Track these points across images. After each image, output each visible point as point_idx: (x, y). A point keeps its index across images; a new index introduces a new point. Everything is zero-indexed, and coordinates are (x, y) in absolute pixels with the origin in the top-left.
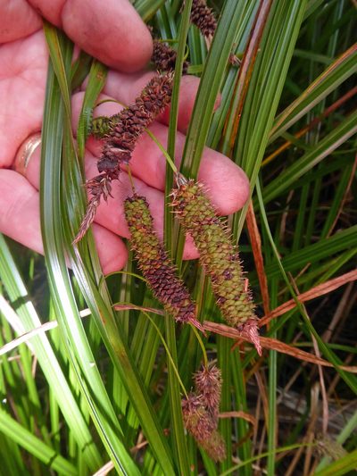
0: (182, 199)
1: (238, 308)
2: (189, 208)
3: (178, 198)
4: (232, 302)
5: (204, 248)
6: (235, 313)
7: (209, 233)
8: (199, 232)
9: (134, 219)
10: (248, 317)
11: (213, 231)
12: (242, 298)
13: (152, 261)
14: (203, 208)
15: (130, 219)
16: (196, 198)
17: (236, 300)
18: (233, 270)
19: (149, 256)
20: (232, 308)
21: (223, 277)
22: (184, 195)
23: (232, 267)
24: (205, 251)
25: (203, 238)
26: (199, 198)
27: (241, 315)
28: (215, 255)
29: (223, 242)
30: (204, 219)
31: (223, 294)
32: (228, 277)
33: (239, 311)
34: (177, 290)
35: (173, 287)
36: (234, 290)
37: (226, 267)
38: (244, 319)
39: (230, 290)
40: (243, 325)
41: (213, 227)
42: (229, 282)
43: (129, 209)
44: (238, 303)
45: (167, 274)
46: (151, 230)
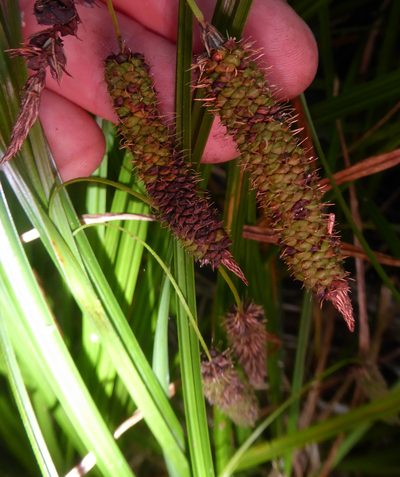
0: (216, 75)
1: (319, 265)
2: (229, 92)
3: (208, 75)
4: (307, 256)
5: (258, 165)
6: (312, 272)
7: (266, 139)
8: (248, 137)
9: (127, 95)
10: (333, 276)
11: (274, 134)
12: (324, 248)
13: (161, 168)
14: (254, 93)
15: (118, 93)
16: (240, 74)
17: (314, 253)
18: (308, 202)
19: (155, 160)
20: (307, 265)
21: (292, 215)
22: (220, 70)
23: (307, 198)
24: (259, 171)
25: (255, 148)
26: (246, 74)
27: (322, 275)
28: (279, 178)
29: (290, 155)
30: (256, 113)
31: (292, 243)
32: (301, 216)
33: (320, 270)
34: (204, 217)
35: (197, 211)
36: (310, 236)
37: (296, 198)
38: (327, 282)
39: (303, 235)
40: (326, 291)
41: (272, 128)
42: (303, 224)
43: (115, 75)
44: (317, 257)
45: (186, 190)
46: (156, 114)
